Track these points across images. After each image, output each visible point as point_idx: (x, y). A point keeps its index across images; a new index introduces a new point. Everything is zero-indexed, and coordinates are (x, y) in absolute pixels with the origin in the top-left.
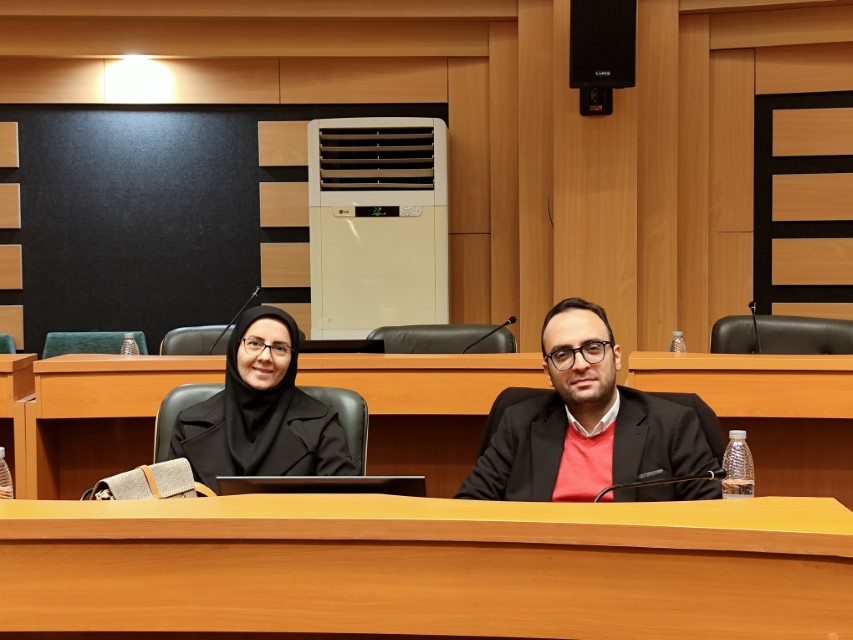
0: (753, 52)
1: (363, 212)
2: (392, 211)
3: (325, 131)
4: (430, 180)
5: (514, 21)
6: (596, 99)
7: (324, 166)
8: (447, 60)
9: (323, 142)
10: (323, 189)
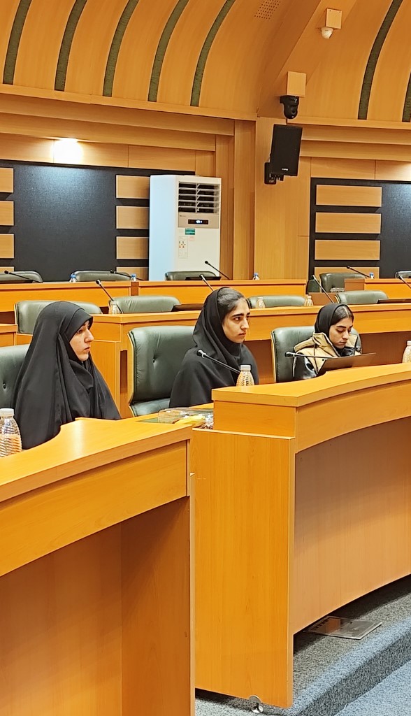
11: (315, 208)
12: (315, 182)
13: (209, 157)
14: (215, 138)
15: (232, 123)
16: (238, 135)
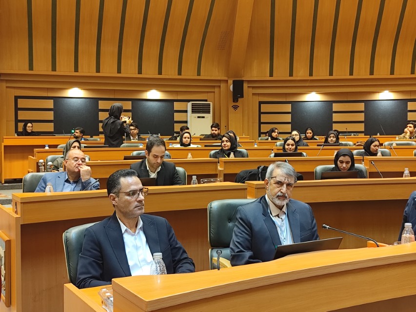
0: (258, 94)
1: (199, 117)
2: (203, 117)
3: (192, 104)
4: (210, 112)
5: (220, 86)
6: (235, 100)
8: (208, 92)
9: (192, 106)
10: (192, 113)
11: (260, 113)
12: (260, 103)
13: (213, 94)
14: (214, 87)
15: (220, 81)
16: (223, 85)
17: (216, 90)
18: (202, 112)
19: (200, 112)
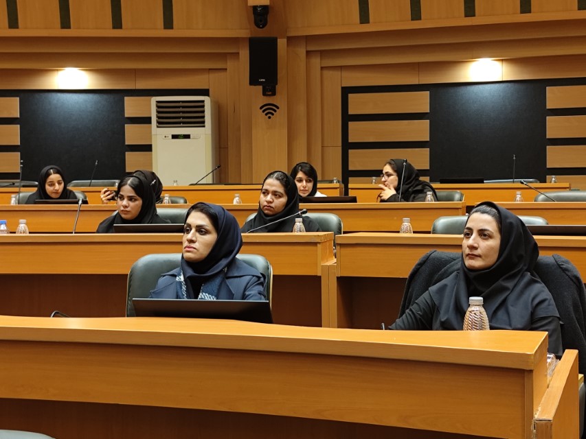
0: (341, 68)
1: (174, 137)
2: (187, 137)
3: (158, 102)
4: (204, 122)
5: (238, 53)
7: (158, 117)
8: (209, 70)
9: (158, 107)
10: (158, 127)
17: (230, 64)
18: (184, 123)
19: (180, 123)
